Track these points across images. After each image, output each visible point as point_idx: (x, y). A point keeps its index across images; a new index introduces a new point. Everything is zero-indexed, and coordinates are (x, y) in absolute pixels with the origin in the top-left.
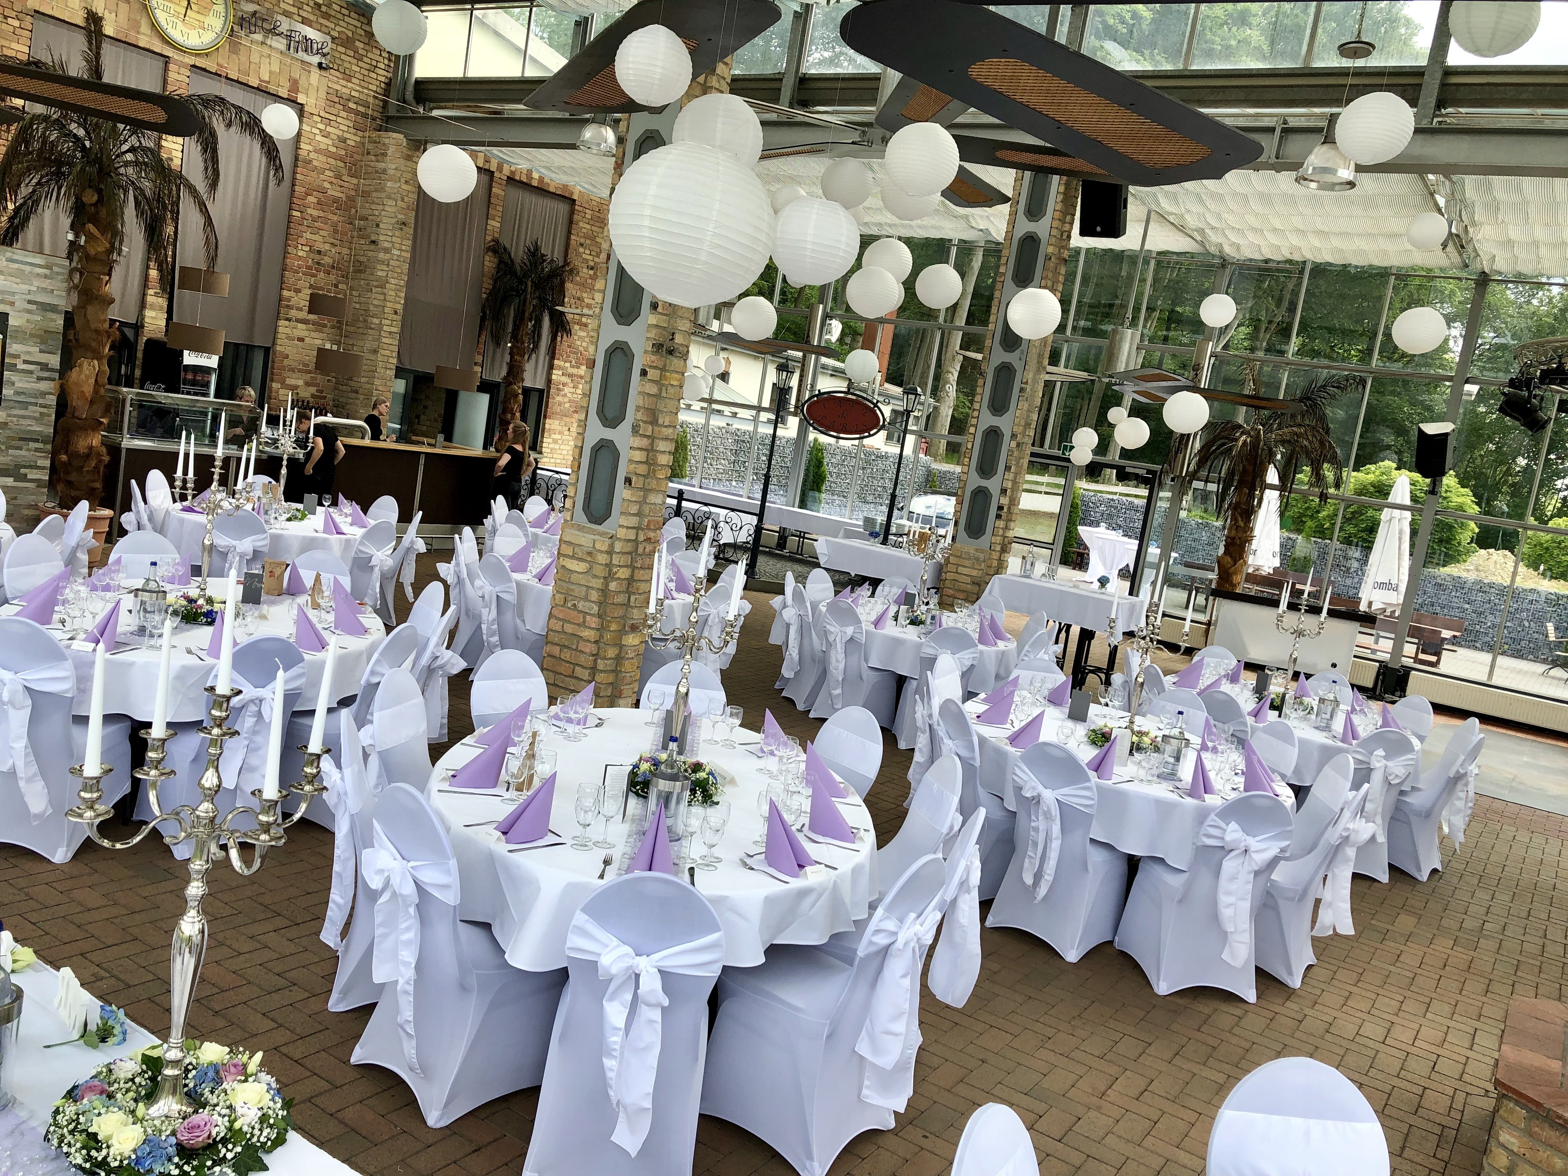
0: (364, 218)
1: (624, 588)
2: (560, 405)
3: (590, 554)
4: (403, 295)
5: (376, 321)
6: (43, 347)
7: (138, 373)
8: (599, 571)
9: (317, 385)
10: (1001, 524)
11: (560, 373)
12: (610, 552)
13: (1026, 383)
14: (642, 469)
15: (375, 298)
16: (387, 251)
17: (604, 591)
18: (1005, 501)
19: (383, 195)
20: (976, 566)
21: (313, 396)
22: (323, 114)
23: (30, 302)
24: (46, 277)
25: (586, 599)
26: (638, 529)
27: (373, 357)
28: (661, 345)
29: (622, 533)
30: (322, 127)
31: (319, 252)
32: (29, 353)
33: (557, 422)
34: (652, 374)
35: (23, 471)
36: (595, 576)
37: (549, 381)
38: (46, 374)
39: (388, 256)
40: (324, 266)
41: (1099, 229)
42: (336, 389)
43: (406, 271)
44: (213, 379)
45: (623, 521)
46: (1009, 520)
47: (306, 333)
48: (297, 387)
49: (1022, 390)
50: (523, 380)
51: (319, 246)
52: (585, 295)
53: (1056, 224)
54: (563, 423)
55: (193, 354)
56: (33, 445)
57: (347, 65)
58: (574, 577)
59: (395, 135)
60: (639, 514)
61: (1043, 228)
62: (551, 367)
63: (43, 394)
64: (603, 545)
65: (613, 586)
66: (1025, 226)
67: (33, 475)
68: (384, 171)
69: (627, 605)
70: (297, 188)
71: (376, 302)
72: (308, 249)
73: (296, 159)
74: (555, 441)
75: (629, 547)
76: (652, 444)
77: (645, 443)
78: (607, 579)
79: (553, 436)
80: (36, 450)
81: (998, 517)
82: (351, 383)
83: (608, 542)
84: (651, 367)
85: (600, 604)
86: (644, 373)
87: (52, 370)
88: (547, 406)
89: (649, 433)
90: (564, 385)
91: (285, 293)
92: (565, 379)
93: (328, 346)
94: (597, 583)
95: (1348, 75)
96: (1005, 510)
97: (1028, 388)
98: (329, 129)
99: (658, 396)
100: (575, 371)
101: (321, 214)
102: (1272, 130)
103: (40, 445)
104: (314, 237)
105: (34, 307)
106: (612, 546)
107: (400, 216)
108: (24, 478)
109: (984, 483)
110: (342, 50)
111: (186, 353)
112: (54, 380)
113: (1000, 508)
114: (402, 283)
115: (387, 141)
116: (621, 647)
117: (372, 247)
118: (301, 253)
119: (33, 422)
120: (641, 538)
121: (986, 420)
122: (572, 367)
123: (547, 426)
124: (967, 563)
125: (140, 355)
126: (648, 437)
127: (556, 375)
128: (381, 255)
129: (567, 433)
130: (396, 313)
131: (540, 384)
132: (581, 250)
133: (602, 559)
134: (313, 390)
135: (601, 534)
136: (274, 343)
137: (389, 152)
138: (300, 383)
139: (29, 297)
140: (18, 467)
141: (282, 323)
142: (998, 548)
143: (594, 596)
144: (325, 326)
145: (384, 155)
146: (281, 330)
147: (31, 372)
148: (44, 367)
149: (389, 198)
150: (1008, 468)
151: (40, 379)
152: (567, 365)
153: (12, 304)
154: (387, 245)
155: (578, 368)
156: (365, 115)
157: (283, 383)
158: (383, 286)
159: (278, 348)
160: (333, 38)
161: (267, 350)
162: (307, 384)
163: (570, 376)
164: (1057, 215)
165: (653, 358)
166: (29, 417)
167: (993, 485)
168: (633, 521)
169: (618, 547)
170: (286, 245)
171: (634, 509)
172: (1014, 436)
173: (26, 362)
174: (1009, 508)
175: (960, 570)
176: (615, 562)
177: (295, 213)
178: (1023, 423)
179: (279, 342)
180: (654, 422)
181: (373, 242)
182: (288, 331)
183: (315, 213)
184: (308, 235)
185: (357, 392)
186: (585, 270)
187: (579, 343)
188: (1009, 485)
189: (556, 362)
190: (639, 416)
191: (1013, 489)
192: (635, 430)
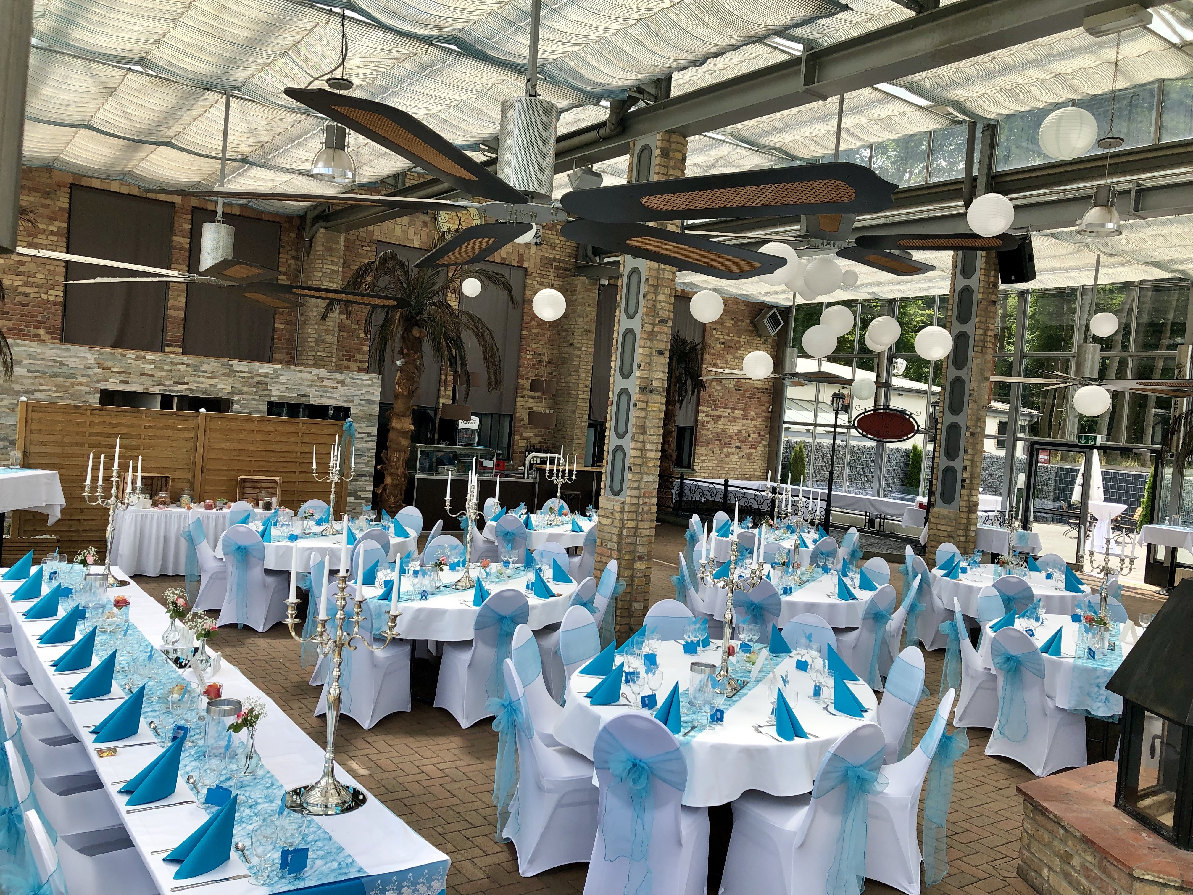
0: (566, 331)
1: (632, 532)
2: (705, 436)
3: (612, 513)
4: (590, 375)
5: (574, 393)
6: (369, 424)
7: (436, 436)
8: (617, 523)
9: (542, 435)
10: (965, 492)
11: (704, 415)
12: (622, 512)
13: (973, 390)
14: (638, 461)
15: (573, 379)
16: (579, 349)
17: (620, 535)
18: (965, 475)
19: (575, 315)
20: (950, 524)
21: (540, 442)
22: (539, 272)
23: (361, 400)
24: (369, 385)
25: (611, 541)
26: (638, 497)
27: (573, 415)
28: (645, 388)
29: (628, 500)
30: (538, 279)
31: (540, 354)
32: (361, 428)
33: (704, 448)
34: (639, 405)
35: (359, 493)
36: (615, 527)
37: (696, 421)
38: (370, 439)
39: (579, 352)
40: (543, 362)
41: (1013, 278)
42: (554, 437)
43: (591, 360)
44: (477, 435)
45: (629, 492)
46: (971, 489)
47: (534, 404)
48: (529, 438)
49: (971, 395)
50: (675, 422)
51: (540, 350)
52: (719, 362)
53: (982, 278)
54: (708, 448)
55: (464, 422)
56: (364, 478)
57: (552, 240)
58: (605, 528)
59: (581, 278)
60: (638, 488)
61: (975, 282)
62: (697, 411)
63: (368, 450)
64: (618, 508)
65: (625, 532)
66: (962, 282)
67: (364, 495)
68: (576, 300)
69: (635, 544)
70: (525, 318)
71: (573, 381)
72: (532, 353)
73: (524, 300)
74: (703, 461)
75: (633, 508)
76: (644, 446)
77: (639, 445)
78: (621, 528)
79: (702, 458)
80: (365, 481)
81: (963, 487)
82: (563, 433)
83: (620, 506)
84: (639, 401)
85: (618, 543)
86: (635, 405)
87: (373, 436)
88: (696, 438)
89: (642, 439)
90: (707, 423)
91: (520, 381)
92: (707, 419)
93: (547, 411)
94: (616, 531)
95: (1106, 158)
96: (968, 481)
97: (975, 394)
98: (543, 280)
99: (645, 418)
100: (715, 413)
101: (540, 331)
102: (1129, 192)
103: (368, 478)
104: (536, 346)
105: (363, 402)
106: (623, 508)
107: (586, 327)
108: (359, 497)
109: (951, 463)
110: (549, 232)
111: (460, 421)
112: (374, 441)
113: (964, 480)
114: (590, 368)
115: (576, 282)
116: (633, 569)
117: (571, 348)
118: (529, 356)
119: (364, 466)
120: (641, 503)
121: (950, 418)
122: (712, 410)
123: (697, 451)
124: (943, 522)
125: (437, 425)
126: (641, 442)
127: (701, 417)
128: (576, 352)
129: (711, 455)
130: (586, 386)
131: (690, 424)
132: (714, 332)
133: (618, 516)
134: (539, 439)
135: (617, 501)
136: (515, 412)
137: (578, 289)
138: (532, 435)
139: (362, 397)
140: (357, 491)
141: (519, 399)
142: (966, 510)
143: (615, 538)
144: (545, 399)
145: (575, 290)
146: (518, 403)
147: (362, 438)
148: (369, 434)
149: (579, 316)
150: (966, 451)
151: (367, 441)
152: (709, 409)
153: (353, 402)
154: (579, 345)
155: (717, 410)
156: (564, 269)
157: (521, 435)
158: (577, 371)
159: (517, 415)
160: (543, 227)
161: (511, 417)
162: (536, 435)
163: (712, 416)
164: (983, 272)
165: (640, 396)
166: (362, 463)
167: (957, 464)
168: (635, 493)
169: (626, 508)
170: (519, 352)
171: (635, 485)
172: (968, 428)
173: (360, 433)
174: (971, 481)
175: (939, 527)
176: (625, 517)
177: (525, 333)
178: (974, 418)
179: (518, 411)
180: (644, 433)
181: (571, 344)
182: (523, 404)
183: (537, 331)
184: (533, 345)
185: (564, 438)
186: (718, 345)
187: (716, 394)
188: (968, 463)
189: (700, 408)
190: (634, 430)
191: (972, 466)
192: (632, 438)
